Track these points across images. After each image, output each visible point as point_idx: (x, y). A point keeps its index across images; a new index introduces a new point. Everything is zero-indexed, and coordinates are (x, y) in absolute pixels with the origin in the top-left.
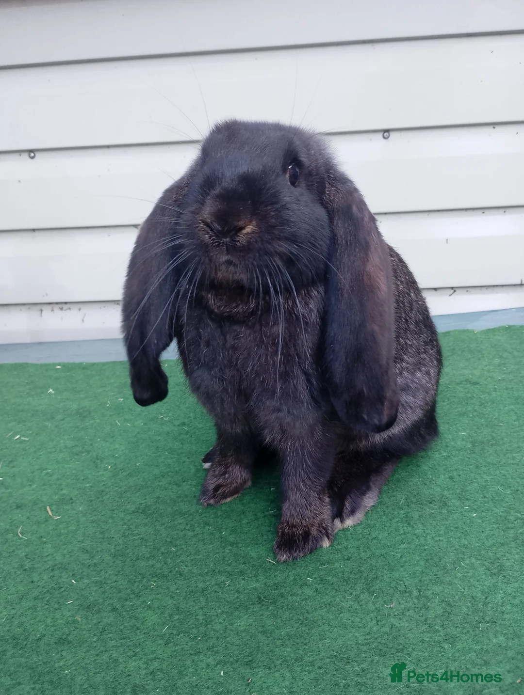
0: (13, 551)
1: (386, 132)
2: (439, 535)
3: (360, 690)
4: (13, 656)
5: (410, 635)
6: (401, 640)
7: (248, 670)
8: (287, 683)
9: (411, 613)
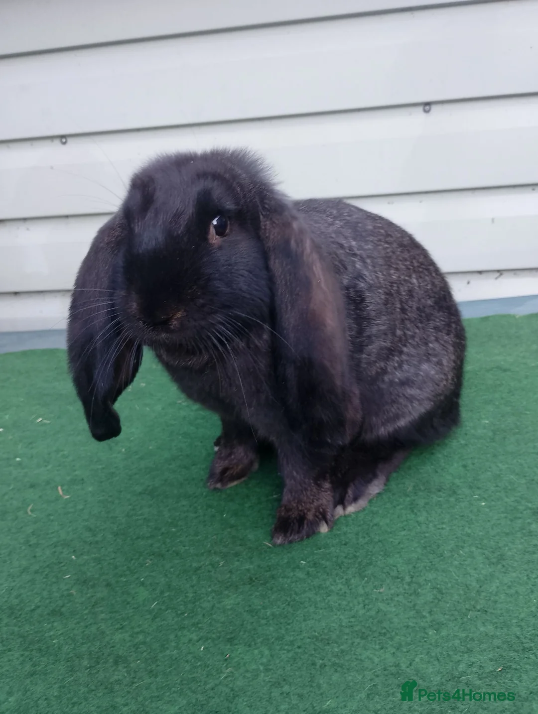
0: (22, 528)
1: (427, 106)
2: (443, 523)
3: (336, 671)
4: (7, 625)
5: (396, 620)
6: (385, 624)
7: (228, 647)
8: (265, 660)
9: (400, 598)
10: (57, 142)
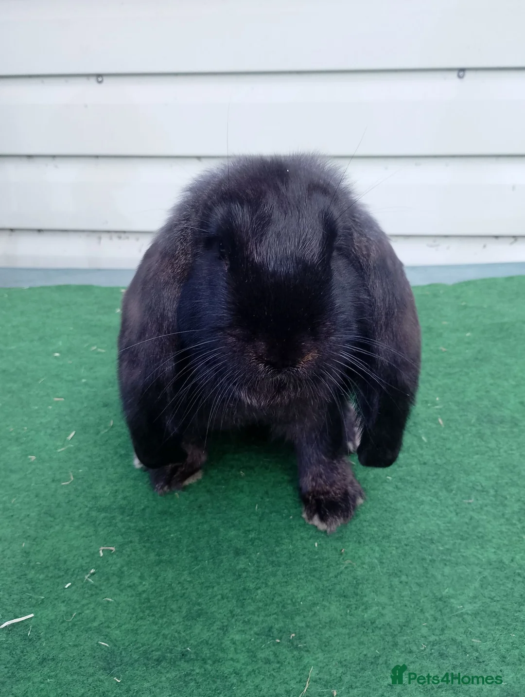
0: (107, 441)
1: (462, 70)
2: (512, 450)
3: (445, 565)
4: (122, 521)
5: (489, 526)
6: (480, 529)
7: (340, 543)
8: (377, 555)
9: (489, 508)
10: (93, 80)
